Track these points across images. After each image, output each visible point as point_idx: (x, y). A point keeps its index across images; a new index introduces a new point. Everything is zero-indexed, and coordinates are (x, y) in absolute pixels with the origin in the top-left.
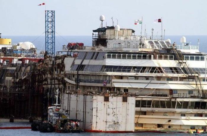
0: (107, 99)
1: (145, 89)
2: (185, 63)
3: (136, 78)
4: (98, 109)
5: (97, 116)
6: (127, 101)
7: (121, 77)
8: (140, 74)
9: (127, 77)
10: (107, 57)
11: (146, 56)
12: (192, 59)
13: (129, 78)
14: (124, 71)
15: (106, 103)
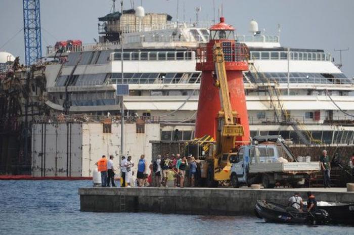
0: (107, 129)
1: (178, 111)
2: (252, 64)
3: (165, 92)
4: (91, 146)
5: (90, 160)
6: (143, 132)
7: (139, 93)
8: (171, 86)
9: (149, 92)
10: (113, 58)
11: (183, 53)
12: (265, 56)
13: (153, 93)
14: (143, 81)
15: (106, 135)
